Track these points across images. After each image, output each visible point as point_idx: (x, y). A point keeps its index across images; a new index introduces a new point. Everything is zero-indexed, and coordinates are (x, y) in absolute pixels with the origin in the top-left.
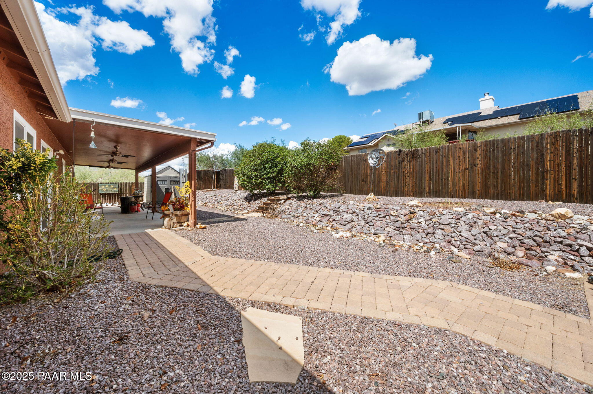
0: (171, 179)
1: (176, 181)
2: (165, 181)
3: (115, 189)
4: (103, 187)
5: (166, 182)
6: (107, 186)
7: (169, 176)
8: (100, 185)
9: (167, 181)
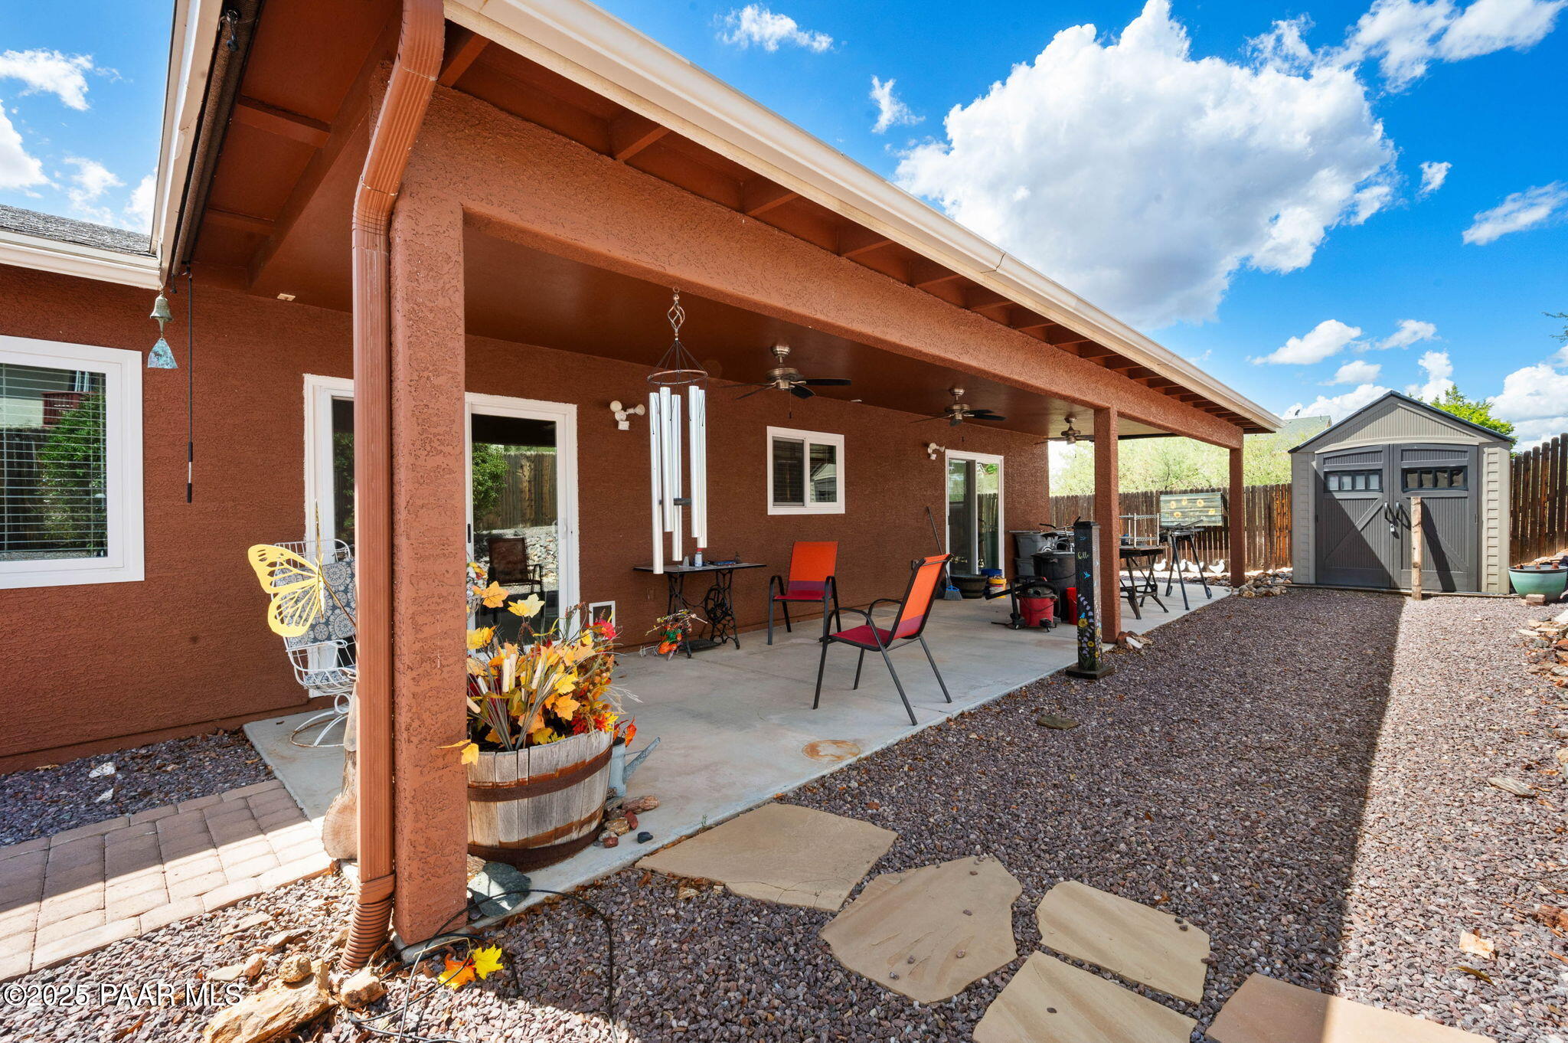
0: (1407, 464)
1: (1443, 470)
2: (1368, 473)
3: (1212, 512)
4: (1173, 505)
5: (1374, 481)
6: (1184, 503)
7: (1391, 448)
8: (1163, 498)
9: (1378, 472)
